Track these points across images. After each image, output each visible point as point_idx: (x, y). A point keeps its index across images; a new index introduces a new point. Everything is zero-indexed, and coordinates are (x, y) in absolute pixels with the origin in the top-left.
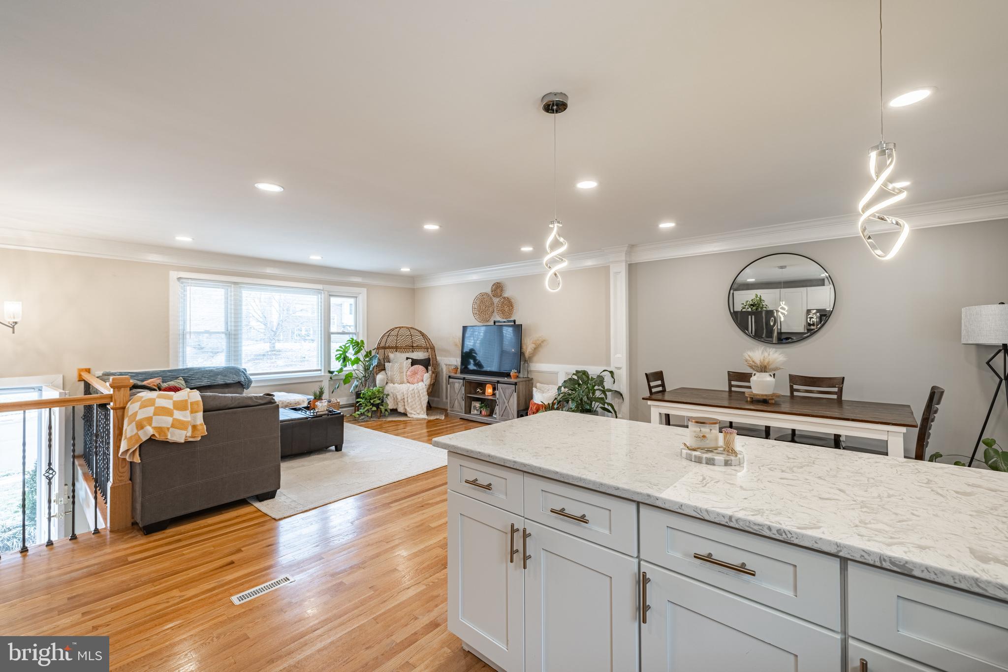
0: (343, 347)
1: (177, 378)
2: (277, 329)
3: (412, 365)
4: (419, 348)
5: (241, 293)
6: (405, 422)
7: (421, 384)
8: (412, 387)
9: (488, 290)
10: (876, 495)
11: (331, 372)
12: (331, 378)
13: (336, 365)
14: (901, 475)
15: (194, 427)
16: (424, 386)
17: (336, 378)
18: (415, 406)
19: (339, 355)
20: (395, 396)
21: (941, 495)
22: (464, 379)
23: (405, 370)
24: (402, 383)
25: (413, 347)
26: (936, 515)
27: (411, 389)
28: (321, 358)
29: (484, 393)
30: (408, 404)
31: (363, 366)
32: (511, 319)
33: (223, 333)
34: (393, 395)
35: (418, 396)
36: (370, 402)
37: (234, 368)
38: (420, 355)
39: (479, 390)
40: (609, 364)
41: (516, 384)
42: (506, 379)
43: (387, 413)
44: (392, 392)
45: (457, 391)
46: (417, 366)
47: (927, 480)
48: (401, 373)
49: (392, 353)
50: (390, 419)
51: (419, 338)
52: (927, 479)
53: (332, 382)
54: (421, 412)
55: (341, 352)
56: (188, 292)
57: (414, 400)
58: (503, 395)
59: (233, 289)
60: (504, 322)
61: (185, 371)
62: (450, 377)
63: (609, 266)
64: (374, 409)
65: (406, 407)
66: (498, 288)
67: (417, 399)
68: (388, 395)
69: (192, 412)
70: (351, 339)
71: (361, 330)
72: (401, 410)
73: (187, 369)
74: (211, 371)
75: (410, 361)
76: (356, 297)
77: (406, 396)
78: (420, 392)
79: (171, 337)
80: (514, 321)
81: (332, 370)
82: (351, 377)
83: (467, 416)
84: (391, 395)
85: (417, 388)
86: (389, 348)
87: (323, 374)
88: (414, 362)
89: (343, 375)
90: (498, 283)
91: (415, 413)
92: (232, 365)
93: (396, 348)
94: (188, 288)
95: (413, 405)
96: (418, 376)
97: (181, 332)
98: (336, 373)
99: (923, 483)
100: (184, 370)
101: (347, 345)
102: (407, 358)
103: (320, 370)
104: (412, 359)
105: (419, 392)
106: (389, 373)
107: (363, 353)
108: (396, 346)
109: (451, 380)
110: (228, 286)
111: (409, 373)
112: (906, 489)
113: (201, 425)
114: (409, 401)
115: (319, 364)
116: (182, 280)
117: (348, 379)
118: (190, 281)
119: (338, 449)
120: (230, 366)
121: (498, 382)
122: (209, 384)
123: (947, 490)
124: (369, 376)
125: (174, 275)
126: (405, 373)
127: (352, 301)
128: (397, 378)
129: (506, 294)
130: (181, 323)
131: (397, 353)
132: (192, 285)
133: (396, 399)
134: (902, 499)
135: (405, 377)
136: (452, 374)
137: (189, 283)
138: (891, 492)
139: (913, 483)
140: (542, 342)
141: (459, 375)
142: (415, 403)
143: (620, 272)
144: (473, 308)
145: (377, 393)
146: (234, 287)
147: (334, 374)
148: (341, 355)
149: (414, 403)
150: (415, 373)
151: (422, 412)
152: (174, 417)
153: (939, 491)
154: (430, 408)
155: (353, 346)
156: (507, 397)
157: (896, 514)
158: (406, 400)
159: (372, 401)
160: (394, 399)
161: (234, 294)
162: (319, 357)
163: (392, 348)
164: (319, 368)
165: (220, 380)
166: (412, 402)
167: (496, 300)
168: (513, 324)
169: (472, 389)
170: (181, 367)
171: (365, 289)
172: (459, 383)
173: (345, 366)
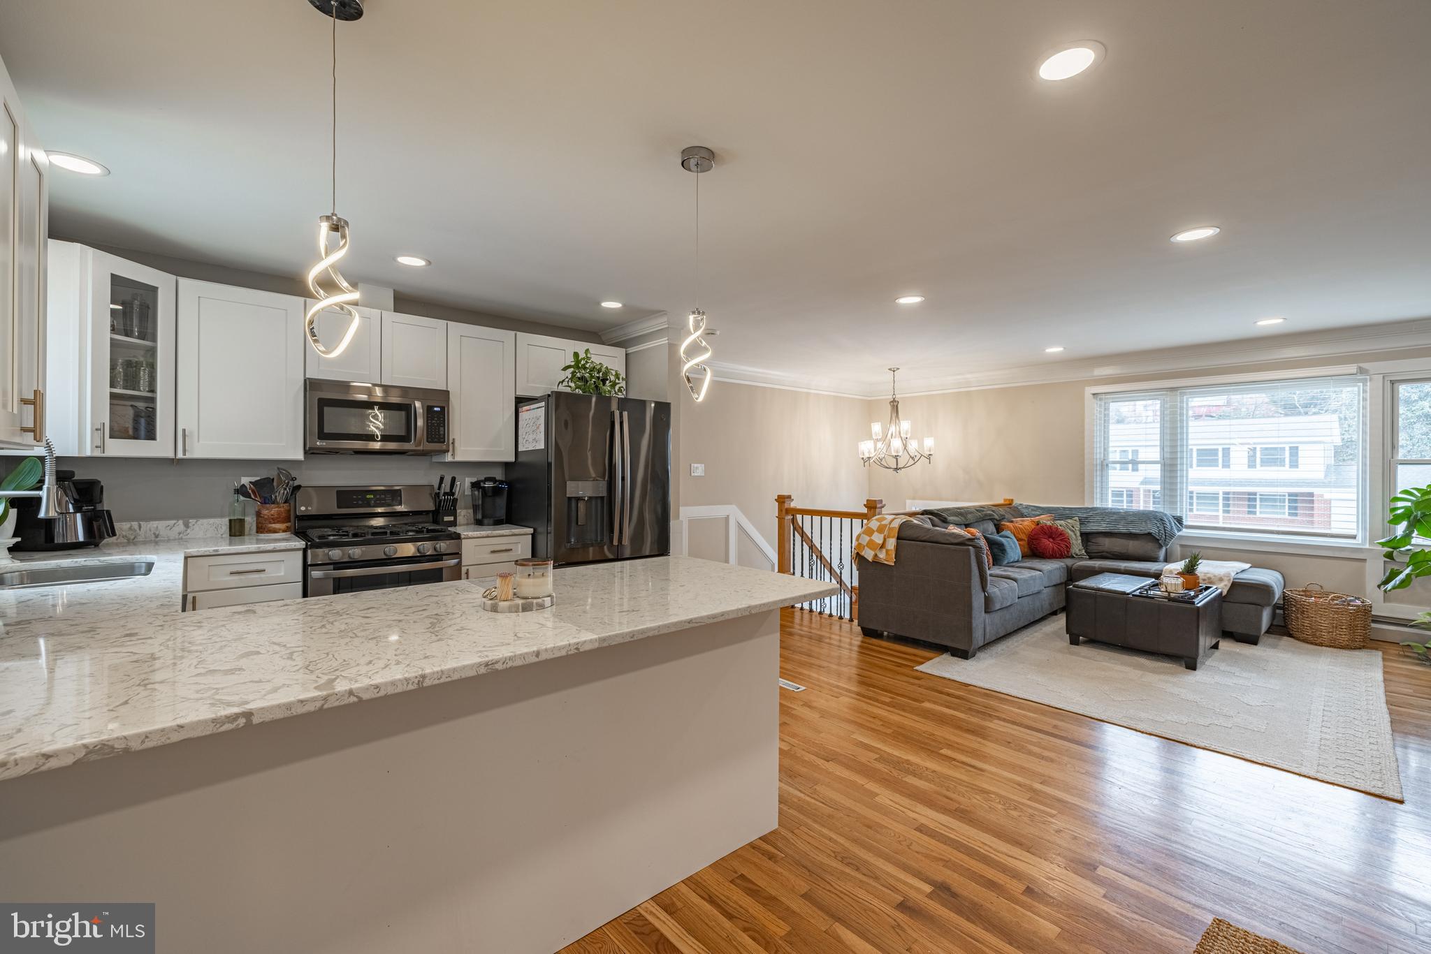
1: (1071, 518)
10: (335, 623)
14: (328, 654)
21: (275, 643)
26: (278, 624)
33: (1157, 462)
47: (294, 657)
52: (294, 660)
56: (1111, 411)
59: (1171, 398)
87: (1366, 546)
94: (1113, 404)
99: (297, 652)
100: (1086, 509)
103: (1353, 537)
112: (312, 638)
116: (1101, 397)
122: (1107, 530)
123: (269, 651)
125: (1089, 392)
132: (1116, 400)
134: (311, 628)
137: (1112, 398)
138: (324, 630)
139: (308, 647)
146: (1172, 395)
153: (277, 648)
157: (310, 616)
162: (1361, 511)
164: (1352, 533)
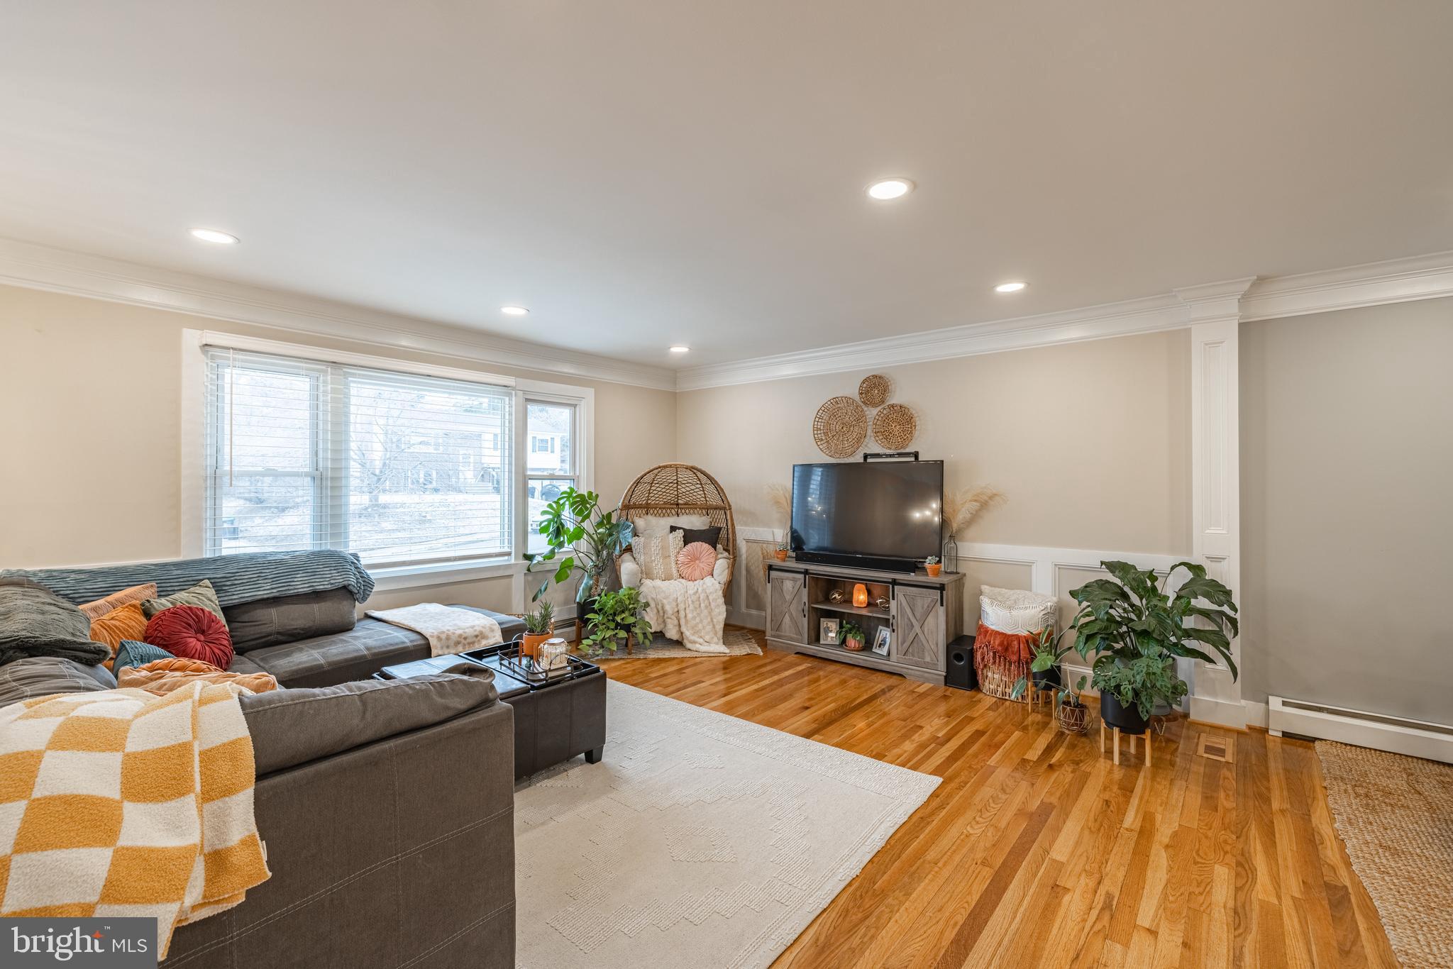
0: (554, 505)
2: (381, 472)
3: (686, 543)
4: (691, 507)
5: (347, 386)
6: (682, 663)
7: (708, 580)
8: (692, 587)
9: (852, 391)
11: (529, 558)
12: (529, 570)
13: (539, 544)
15: (217, 861)
16: (718, 586)
17: (539, 568)
18: (700, 626)
19: (546, 523)
20: (660, 607)
22: (806, 572)
23: (673, 552)
24: (668, 578)
25: (678, 504)
27: (691, 592)
28: (510, 527)
29: (848, 601)
30: (687, 622)
31: (593, 543)
32: (907, 450)
33: (307, 475)
34: (657, 605)
35: (706, 607)
36: (613, 620)
37: (332, 555)
38: (695, 522)
39: (837, 595)
40: (1189, 550)
41: (942, 588)
42: (912, 577)
43: (647, 642)
44: (652, 598)
45: (788, 597)
46: (695, 543)
48: (666, 557)
49: (640, 517)
50: (653, 655)
51: (693, 487)
53: (530, 578)
54: (713, 638)
55: (551, 517)
56: (227, 379)
57: (699, 614)
58: (908, 611)
59: (329, 378)
60: (891, 456)
61: (218, 563)
62: (770, 568)
63: (1190, 328)
64: (622, 634)
65: (684, 629)
66: (875, 387)
67: (705, 612)
68: (647, 605)
69: (207, 796)
70: (568, 490)
71: (584, 470)
72: (672, 634)
73: (223, 558)
74: (280, 562)
75: (680, 533)
76: (575, 406)
77: (682, 606)
78: (711, 598)
79: (184, 484)
80: (916, 455)
81: (530, 552)
82: (569, 567)
83: (813, 649)
84: (652, 604)
85: (704, 590)
86: (635, 507)
87: (513, 561)
88: (690, 537)
89: (554, 564)
90: (874, 376)
91: (701, 640)
92: (328, 546)
93: (647, 508)
94: (228, 371)
95: (696, 625)
96: (701, 565)
97: (209, 471)
98: (538, 558)
100: (215, 560)
101: (561, 502)
102: (673, 529)
103: (509, 554)
104: (684, 529)
105: (708, 596)
106: (642, 558)
107: (594, 518)
108: (647, 504)
109: (773, 574)
110: (318, 370)
111: (681, 558)
113: (247, 843)
114: (690, 616)
115: (506, 541)
116: (212, 351)
117: (563, 572)
118: (231, 354)
119: (593, 757)
120: (323, 548)
121: (894, 582)
124: (607, 567)
125: (192, 338)
126: (673, 558)
127: (565, 414)
128: (658, 567)
129: (896, 399)
130: (210, 451)
131: (650, 517)
132: (237, 364)
133: (661, 612)
135: (673, 565)
136: (777, 562)
137: (228, 359)
140: (991, 498)
141: (792, 564)
142: (701, 621)
143: (1222, 342)
144: (816, 429)
145: (627, 602)
146: (332, 374)
147: (535, 562)
148: (549, 521)
149: (698, 620)
150: (694, 558)
151: (715, 640)
152: (124, 840)
154: (732, 630)
155: (572, 505)
156: (918, 615)
158: (682, 614)
159: (618, 619)
160: (658, 611)
161: (331, 388)
162: (506, 526)
163: (640, 507)
164: (506, 550)
165: (301, 585)
166: (694, 618)
167: (872, 412)
168: (913, 459)
169: (819, 593)
170: (208, 555)
171: (592, 391)
172: (794, 580)
173: (561, 545)
